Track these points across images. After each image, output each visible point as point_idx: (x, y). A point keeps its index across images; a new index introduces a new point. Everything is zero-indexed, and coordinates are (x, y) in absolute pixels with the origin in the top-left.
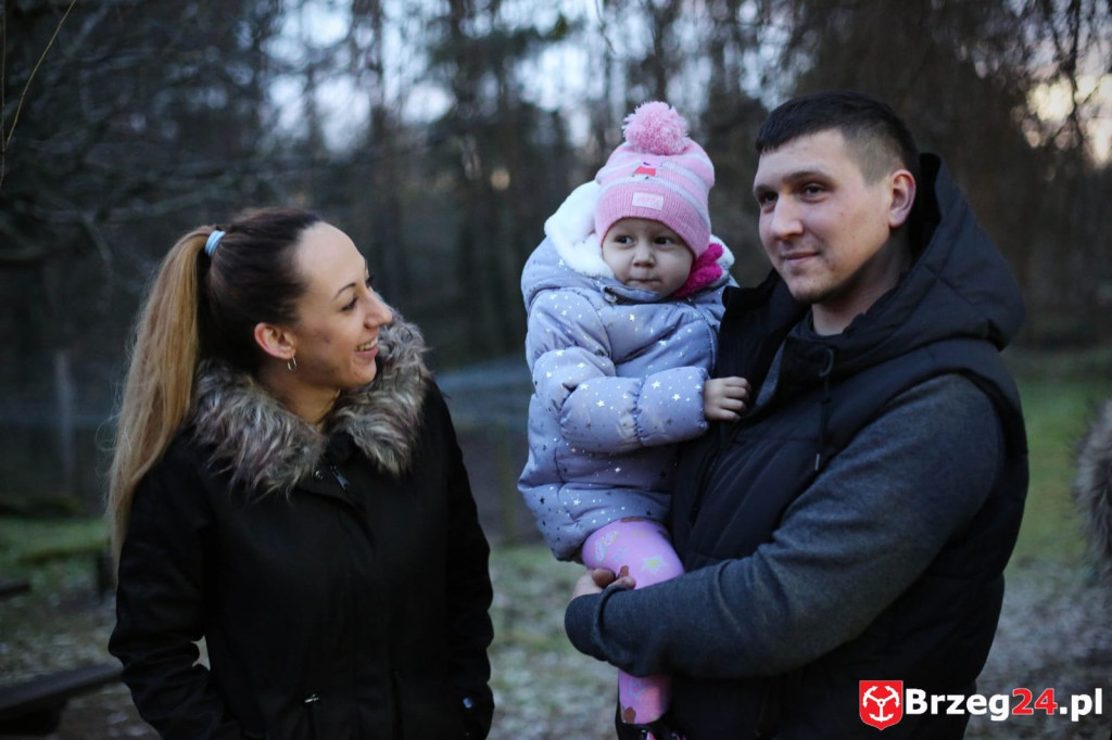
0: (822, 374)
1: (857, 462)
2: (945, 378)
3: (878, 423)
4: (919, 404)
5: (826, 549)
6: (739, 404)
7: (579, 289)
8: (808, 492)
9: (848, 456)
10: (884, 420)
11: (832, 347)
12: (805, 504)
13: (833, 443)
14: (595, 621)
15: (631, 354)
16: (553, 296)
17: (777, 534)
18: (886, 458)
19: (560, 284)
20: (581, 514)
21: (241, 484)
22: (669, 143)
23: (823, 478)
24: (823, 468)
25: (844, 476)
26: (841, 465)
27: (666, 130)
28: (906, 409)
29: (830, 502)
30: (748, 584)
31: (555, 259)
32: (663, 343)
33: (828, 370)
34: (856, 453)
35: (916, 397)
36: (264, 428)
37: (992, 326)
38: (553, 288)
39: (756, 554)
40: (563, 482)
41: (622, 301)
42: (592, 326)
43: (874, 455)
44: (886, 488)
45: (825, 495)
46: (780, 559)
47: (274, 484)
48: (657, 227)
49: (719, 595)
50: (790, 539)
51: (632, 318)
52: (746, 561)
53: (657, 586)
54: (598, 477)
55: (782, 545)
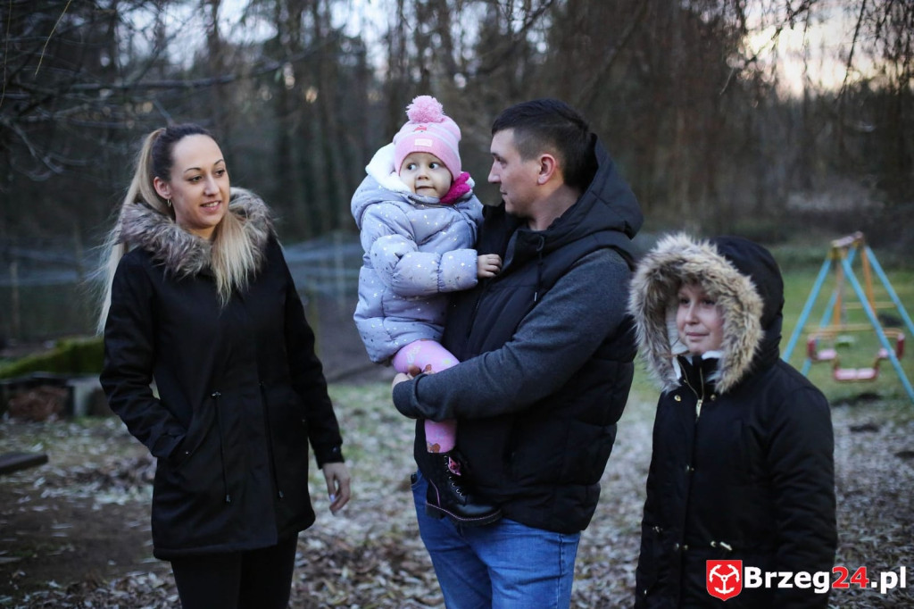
0: (538, 250)
1: (557, 295)
2: (604, 250)
3: (568, 275)
4: (590, 264)
5: (542, 341)
6: (495, 268)
7: (393, 202)
8: (532, 313)
9: (552, 293)
10: (571, 273)
11: (543, 235)
12: (531, 319)
13: (544, 286)
14: (413, 393)
15: (425, 239)
16: (378, 207)
17: (515, 336)
18: (574, 293)
19: (381, 199)
20: (397, 336)
21: (170, 272)
22: (433, 115)
23: (539, 305)
24: (539, 299)
25: (551, 303)
26: (548, 298)
27: (430, 108)
28: (582, 267)
29: (544, 317)
30: (501, 362)
31: (375, 186)
32: (444, 233)
33: (542, 247)
34: (557, 291)
35: (588, 260)
36: (180, 241)
37: (627, 225)
38: (376, 203)
39: (504, 348)
40: (384, 317)
41: (418, 204)
42: (404, 222)
43: (567, 291)
44: (573, 308)
45: (540, 313)
46: (518, 348)
47: (188, 271)
48: (430, 156)
49: (485, 369)
50: (523, 336)
51: (426, 217)
52: (498, 351)
53: (448, 370)
54: (407, 314)
55: (518, 340)
